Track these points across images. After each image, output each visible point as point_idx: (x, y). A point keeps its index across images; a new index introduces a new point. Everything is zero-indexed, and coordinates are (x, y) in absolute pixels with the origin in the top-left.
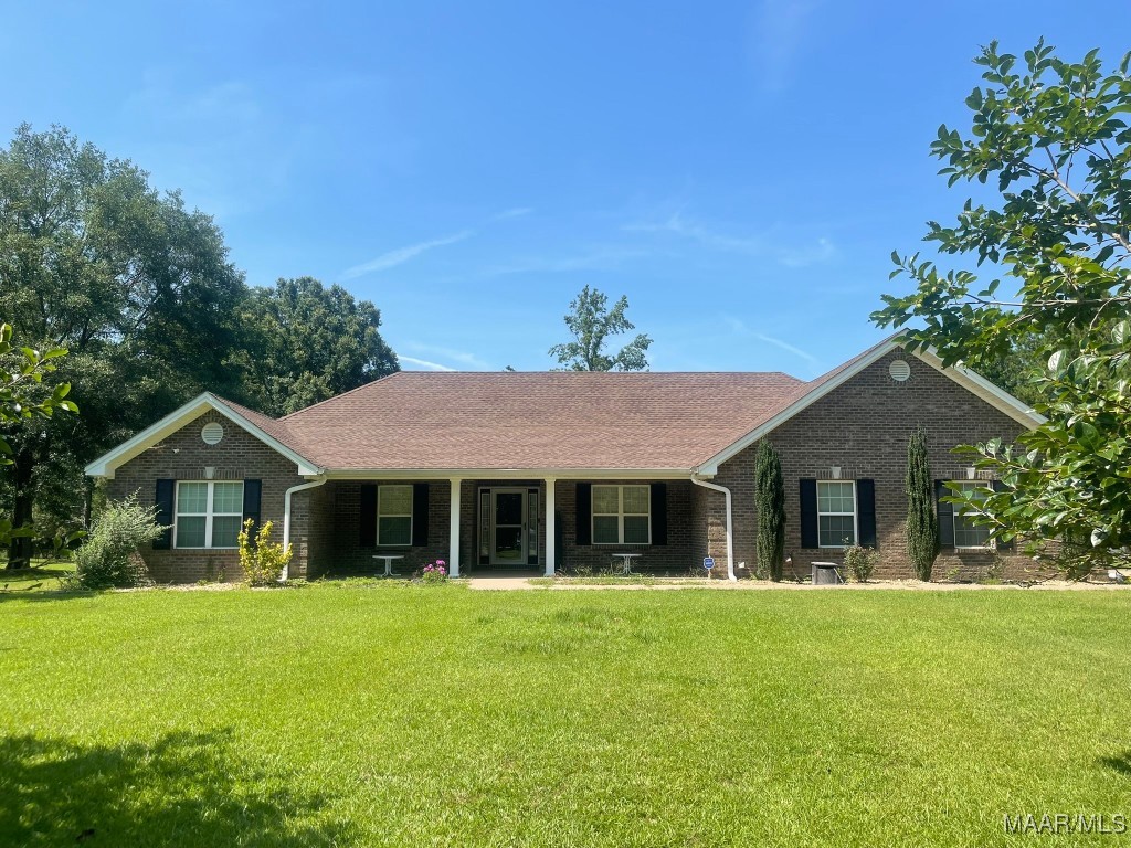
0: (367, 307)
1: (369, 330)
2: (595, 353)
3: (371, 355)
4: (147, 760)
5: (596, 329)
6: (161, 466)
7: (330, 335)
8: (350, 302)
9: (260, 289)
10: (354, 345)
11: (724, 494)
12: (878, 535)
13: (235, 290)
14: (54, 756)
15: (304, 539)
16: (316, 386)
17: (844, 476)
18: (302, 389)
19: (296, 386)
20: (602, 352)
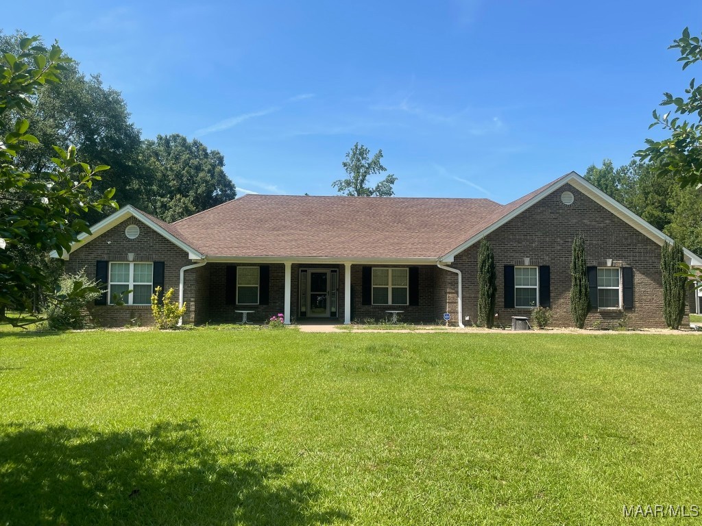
0: (215, 154)
1: (217, 170)
2: (361, 186)
3: (218, 185)
4: (150, 441)
5: (362, 171)
6: (99, 252)
7: (193, 172)
8: (205, 150)
9: (148, 141)
10: (208, 178)
11: (457, 274)
12: (551, 300)
13: (134, 140)
14: (85, 439)
15: (192, 299)
16: (184, 203)
17: (532, 263)
18: (176, 206)
19: (171, 204)
20: (366, 186)
